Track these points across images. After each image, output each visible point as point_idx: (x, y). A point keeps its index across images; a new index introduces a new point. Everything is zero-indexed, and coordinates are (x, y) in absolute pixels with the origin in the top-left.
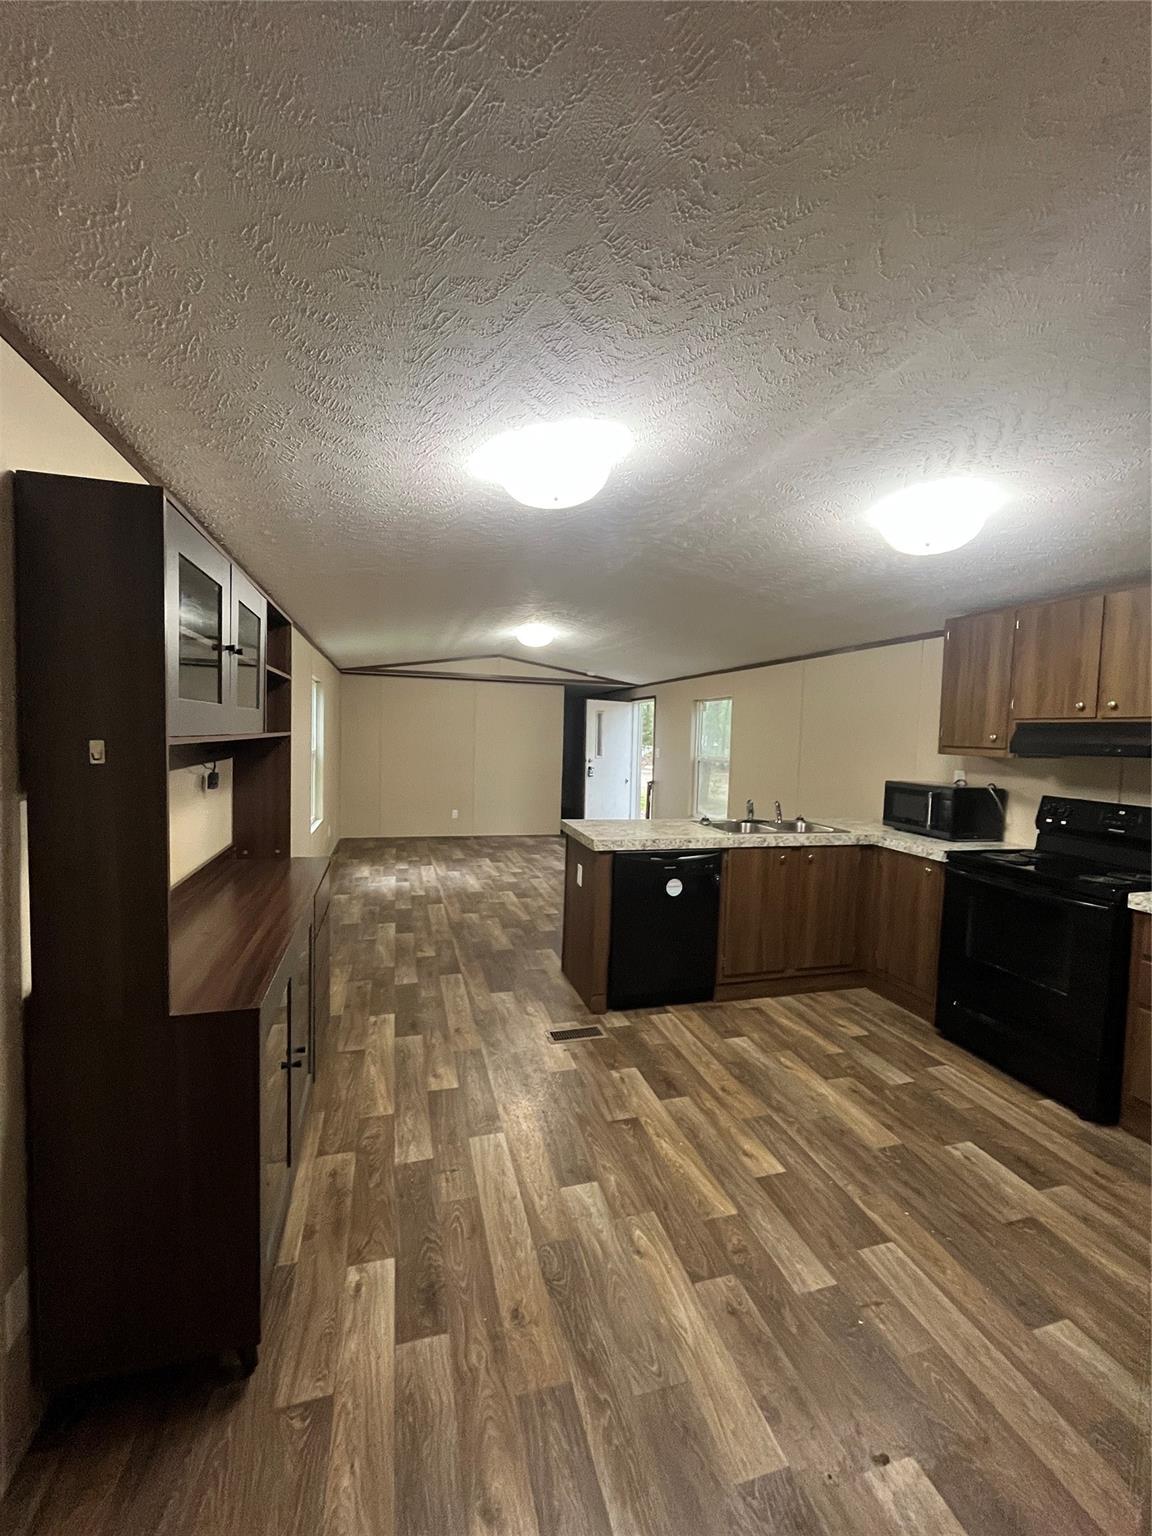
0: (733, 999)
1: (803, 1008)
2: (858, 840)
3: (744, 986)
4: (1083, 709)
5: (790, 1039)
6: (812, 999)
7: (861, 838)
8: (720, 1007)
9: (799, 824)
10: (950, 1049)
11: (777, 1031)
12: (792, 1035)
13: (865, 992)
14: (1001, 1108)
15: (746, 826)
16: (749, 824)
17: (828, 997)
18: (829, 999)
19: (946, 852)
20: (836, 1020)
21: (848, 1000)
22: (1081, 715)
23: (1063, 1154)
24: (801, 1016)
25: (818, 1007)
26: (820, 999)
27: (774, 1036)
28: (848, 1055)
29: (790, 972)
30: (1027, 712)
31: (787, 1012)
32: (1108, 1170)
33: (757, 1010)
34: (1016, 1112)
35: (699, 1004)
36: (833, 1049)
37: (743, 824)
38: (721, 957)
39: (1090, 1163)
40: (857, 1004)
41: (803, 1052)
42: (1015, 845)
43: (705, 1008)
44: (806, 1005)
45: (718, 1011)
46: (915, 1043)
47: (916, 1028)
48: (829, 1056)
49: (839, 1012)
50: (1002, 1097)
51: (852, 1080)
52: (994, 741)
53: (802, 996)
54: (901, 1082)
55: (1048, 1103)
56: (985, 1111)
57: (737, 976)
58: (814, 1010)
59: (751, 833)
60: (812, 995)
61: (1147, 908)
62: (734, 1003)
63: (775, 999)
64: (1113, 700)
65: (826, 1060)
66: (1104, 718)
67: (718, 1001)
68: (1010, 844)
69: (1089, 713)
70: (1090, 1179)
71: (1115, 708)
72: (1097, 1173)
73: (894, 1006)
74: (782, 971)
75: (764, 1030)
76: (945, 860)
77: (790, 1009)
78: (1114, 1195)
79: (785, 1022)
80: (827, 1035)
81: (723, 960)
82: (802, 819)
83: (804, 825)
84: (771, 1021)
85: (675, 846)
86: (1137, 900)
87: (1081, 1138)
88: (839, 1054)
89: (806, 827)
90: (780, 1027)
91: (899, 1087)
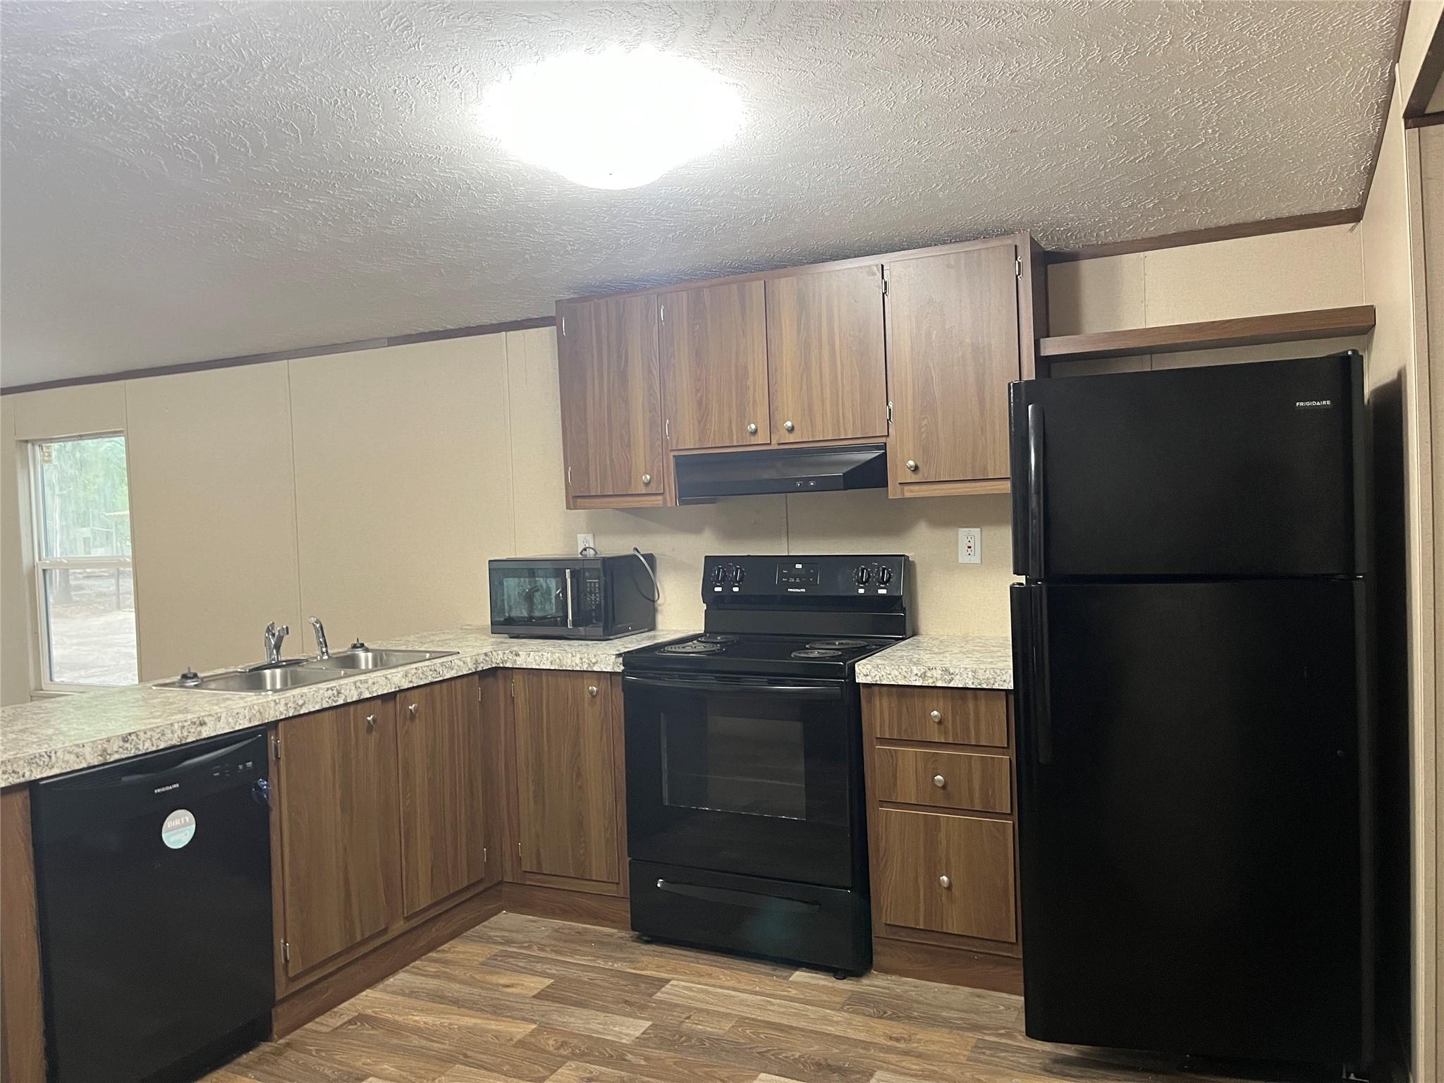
0: (310, 1018)
1: (432, 984)
2: (476, 663)
3: (324, 984)
4: (755, 432)
5: (447, 1046)
6: (436, 961)
7: (481, 658)
8: (288, 1045)
9: (362, 654)
10: (661, 955)
11: (416, 1041)
12: (446, 1036)
13: (507, 920)
14: (760, 1007)
15: (273, 677)
16: (278, 671)
17: (460, 948)
18: (463, 950)
19: (619, 655)
20: (495, 979)
21: (489, 940)
22: (754, 440)
23: (851, 1034)
24: (438, 997)
25: (458, 972)
26: (449, 956)
27: (418, 1053)
28: (545, 1028)
29: (399, 926)
30: (689, 441)
31: (412, 1002)
32: (898, 1029)
33: (362, 1019)
34: (779, 1005)
35: (244, 1059)
36: (521, 1030)
37: (268, 672)
38: (279, 942)
39: (880, 1030)
40: (508, 942)
41: (484, 1057)
42: (676, 631)
43: (260, 1060)
44: (435, 976)
45: (292, 1054)
46: (617, 966)
47: (601, 943)
48: (521, 1044)
49: (491, 965)
50: (756, 993)
51: (573, 1064)
52: (647, 484)
53: (418, 962)
54: (638, 1034)
55: (799, 976)
56: (754, 1023)
57: (313, 968)
58: (451, 978)
59: (285, 687)
60: (433, 955)
61: (877, 678)
62: (309, 1026)
63: (381, 986)
64: (789, 420)
65: (519, 1051)
66: (779, 444)
67: (281, 1037)
68: (669, 631)
69: (761, 438)
70: (889, 1050)
71: (791, 430)
72: (891, 1038)
73: (559, 923)
74: (385, 931)
75: (395, 1050)
76: (620, 669)
77: (413, 994)
78: (920, 1056)
79: (420, 1019)
80: (498, 1010)
81: (284, 947)
82: (362, 645)
83: (370, 655)
84: (396, 1029)
85: (173, 739)
86: (865, 671)
87: (856, 1003)
88: (532, 1034)
89: (375, 659)
90: (416, 1030)
91: (642, 1041)
